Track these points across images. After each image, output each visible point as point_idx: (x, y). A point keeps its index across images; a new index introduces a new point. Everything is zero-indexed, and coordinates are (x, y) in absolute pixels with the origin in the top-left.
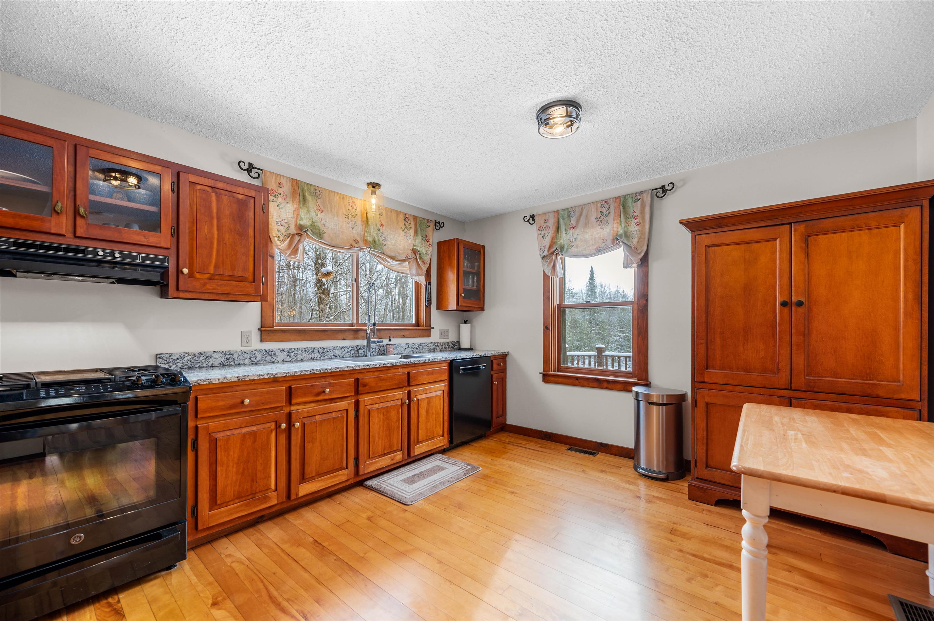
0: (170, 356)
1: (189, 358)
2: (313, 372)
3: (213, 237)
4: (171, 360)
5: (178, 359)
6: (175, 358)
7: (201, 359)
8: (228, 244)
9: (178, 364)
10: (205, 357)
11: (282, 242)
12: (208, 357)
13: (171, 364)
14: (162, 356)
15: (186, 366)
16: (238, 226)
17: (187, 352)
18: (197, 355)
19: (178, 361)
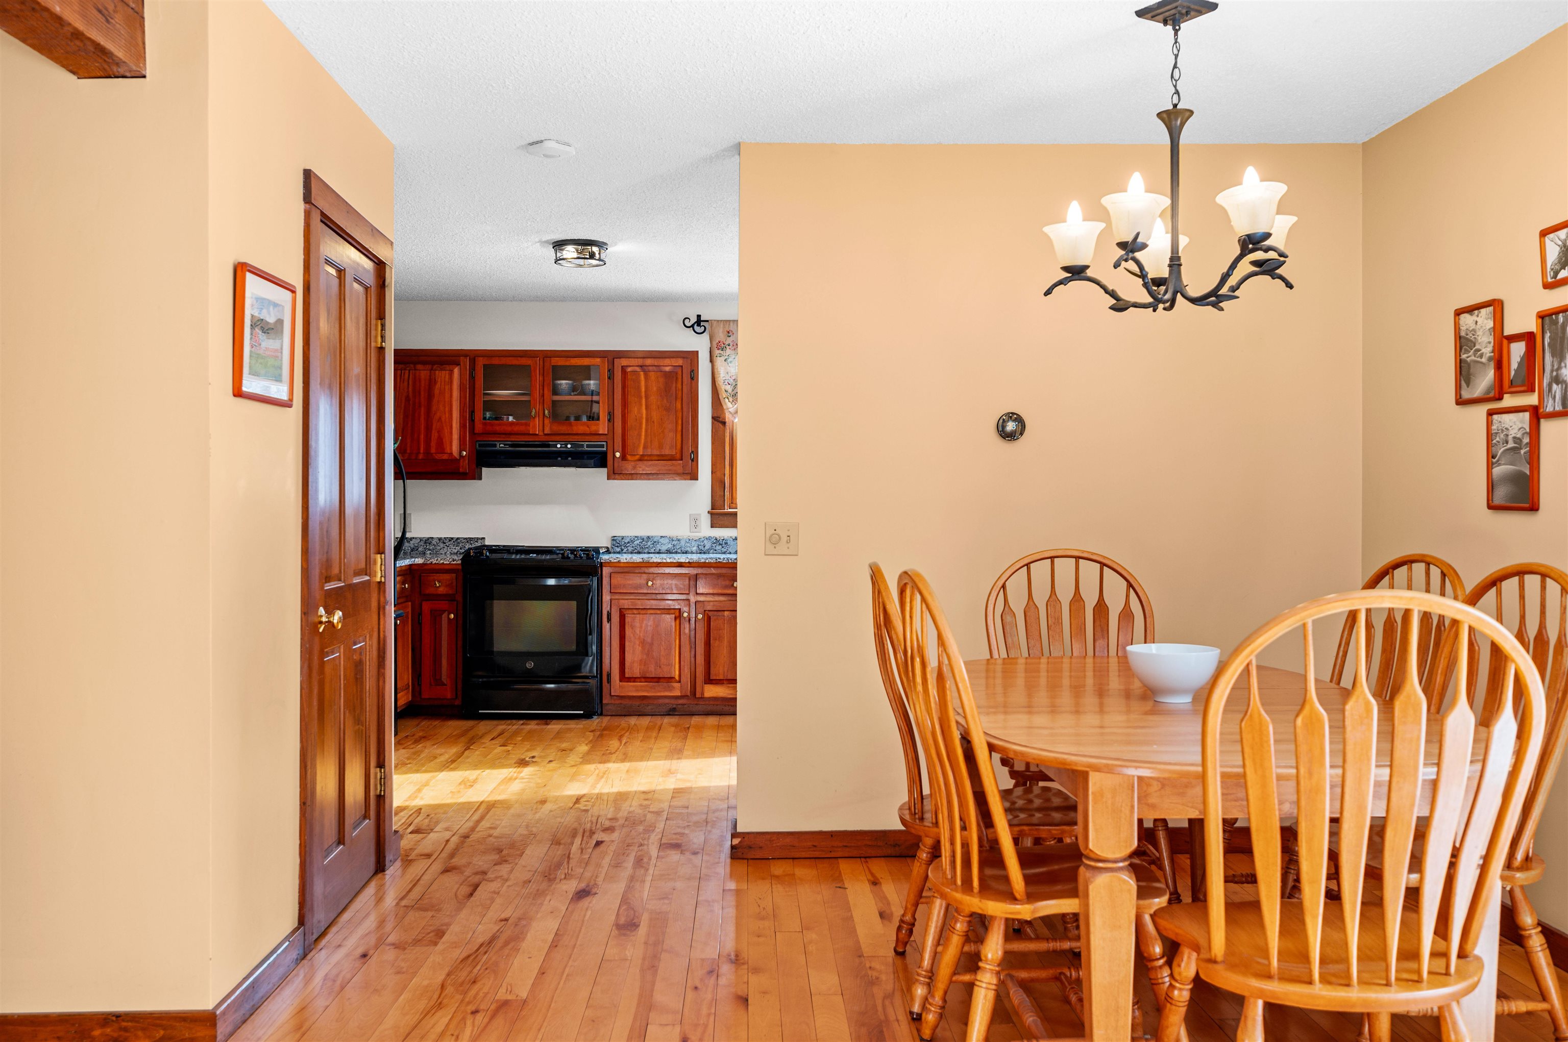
0: (622, 539)
1: (638, 542)
2: (719, 560)
3: (642, 417)
4: (623, 543)
5: (628, 543)
6: (626, 541)
7: (649, 543)
8: (655, 422)
9: (629, 548)
10: (653, 542)
11: (733, 403)
12: (655, 542)
13: (623, 548)
14: (616, 538)
15: (636, 551)
16: (665, 401)
17: (637, 535)
18: (645, 539)
19: (628, 545)
